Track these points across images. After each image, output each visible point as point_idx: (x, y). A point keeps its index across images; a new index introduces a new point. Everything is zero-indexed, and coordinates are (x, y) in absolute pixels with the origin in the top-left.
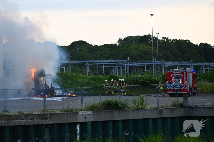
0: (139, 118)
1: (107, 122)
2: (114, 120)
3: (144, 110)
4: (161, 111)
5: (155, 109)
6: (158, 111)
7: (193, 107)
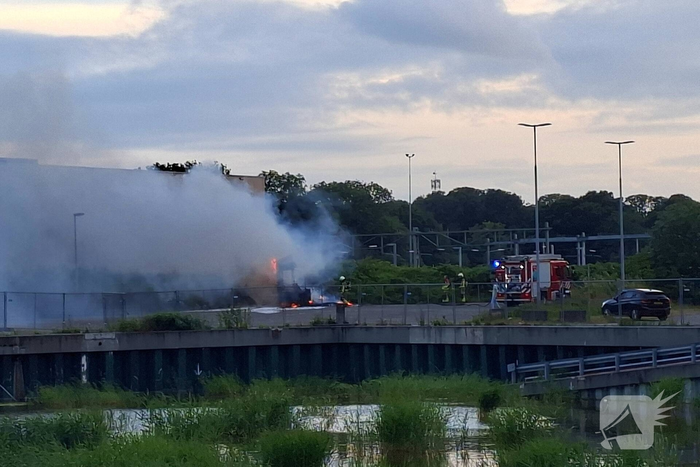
0: (224, 346)
2: (166, 348)
3: (235, 332)
4: (276, 334)
5: (260, 330)
6: (270, 333)
7: (347, 327)
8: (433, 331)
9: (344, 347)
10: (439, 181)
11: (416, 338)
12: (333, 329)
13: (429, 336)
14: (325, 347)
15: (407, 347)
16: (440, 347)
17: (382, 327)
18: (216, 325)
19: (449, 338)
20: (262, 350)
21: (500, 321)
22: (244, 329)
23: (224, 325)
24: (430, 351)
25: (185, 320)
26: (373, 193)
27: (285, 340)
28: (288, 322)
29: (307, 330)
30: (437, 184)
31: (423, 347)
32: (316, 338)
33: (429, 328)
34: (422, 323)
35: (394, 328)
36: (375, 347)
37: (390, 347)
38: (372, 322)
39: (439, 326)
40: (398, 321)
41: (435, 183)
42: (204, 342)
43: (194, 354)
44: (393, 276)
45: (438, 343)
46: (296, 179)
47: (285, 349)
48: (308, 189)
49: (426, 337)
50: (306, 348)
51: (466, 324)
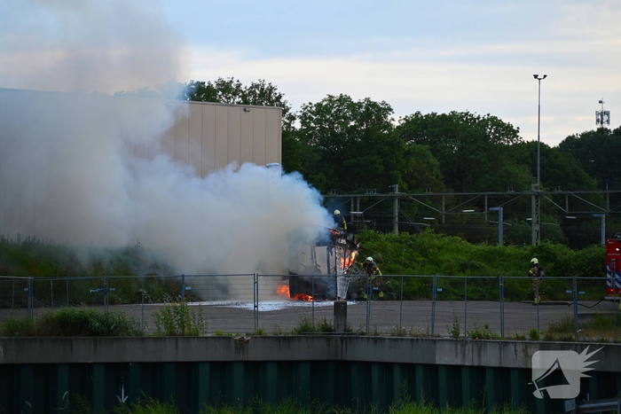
0: (163, 360)
1: (54, 366)
2: (74, 361)
3: (179, 340)
4: (242, 344)
5: (219, 338)
6: (233, 344)
7: (349, 337)
8: (469, 346)
9: (345, 366)
10: (607, 113)
11: (446, 356)
12: (328, 340)
13: (464, 354)
14: (316, 366)
15: (432, 369)
16: (479, 371)
17: (398, 338)
18: (150, 329)
19: (491, 358)
20: (220, 368)
21: (566, 336)
22: (194, 336)
23: (164, 330)
24: (465, 375)
25: (105, 322)
26: (490, 130)
27: (254, 354)
28: (260, 326)
29: (287, 339)
30: (605, 118)
31: (455, 370)
32: (302, 352)
33: (464, 342)
34: (456, 334)
35: (415, 340)
36: (387, 367)
37: (409, 368)
38: (385, 330)
39: (480, 340)
40: (421, 329)
41: (603, 116)
42: (133, 354)
43: (117, 371)
44: (463, 258)
45: (476, 364)
46: (380, 109)
47: (255, 367)
48: (396, 124)
49: (460, 356)
50: (286, 366)
51: (518, 338)
